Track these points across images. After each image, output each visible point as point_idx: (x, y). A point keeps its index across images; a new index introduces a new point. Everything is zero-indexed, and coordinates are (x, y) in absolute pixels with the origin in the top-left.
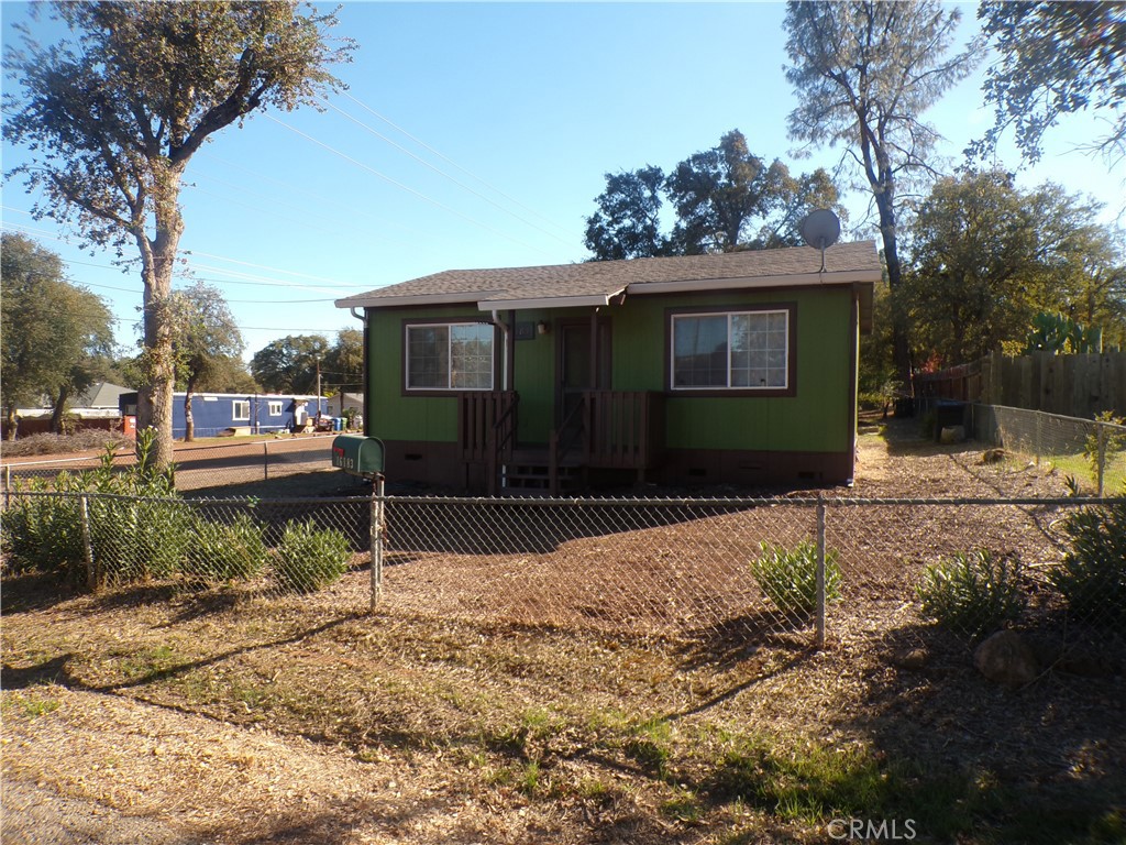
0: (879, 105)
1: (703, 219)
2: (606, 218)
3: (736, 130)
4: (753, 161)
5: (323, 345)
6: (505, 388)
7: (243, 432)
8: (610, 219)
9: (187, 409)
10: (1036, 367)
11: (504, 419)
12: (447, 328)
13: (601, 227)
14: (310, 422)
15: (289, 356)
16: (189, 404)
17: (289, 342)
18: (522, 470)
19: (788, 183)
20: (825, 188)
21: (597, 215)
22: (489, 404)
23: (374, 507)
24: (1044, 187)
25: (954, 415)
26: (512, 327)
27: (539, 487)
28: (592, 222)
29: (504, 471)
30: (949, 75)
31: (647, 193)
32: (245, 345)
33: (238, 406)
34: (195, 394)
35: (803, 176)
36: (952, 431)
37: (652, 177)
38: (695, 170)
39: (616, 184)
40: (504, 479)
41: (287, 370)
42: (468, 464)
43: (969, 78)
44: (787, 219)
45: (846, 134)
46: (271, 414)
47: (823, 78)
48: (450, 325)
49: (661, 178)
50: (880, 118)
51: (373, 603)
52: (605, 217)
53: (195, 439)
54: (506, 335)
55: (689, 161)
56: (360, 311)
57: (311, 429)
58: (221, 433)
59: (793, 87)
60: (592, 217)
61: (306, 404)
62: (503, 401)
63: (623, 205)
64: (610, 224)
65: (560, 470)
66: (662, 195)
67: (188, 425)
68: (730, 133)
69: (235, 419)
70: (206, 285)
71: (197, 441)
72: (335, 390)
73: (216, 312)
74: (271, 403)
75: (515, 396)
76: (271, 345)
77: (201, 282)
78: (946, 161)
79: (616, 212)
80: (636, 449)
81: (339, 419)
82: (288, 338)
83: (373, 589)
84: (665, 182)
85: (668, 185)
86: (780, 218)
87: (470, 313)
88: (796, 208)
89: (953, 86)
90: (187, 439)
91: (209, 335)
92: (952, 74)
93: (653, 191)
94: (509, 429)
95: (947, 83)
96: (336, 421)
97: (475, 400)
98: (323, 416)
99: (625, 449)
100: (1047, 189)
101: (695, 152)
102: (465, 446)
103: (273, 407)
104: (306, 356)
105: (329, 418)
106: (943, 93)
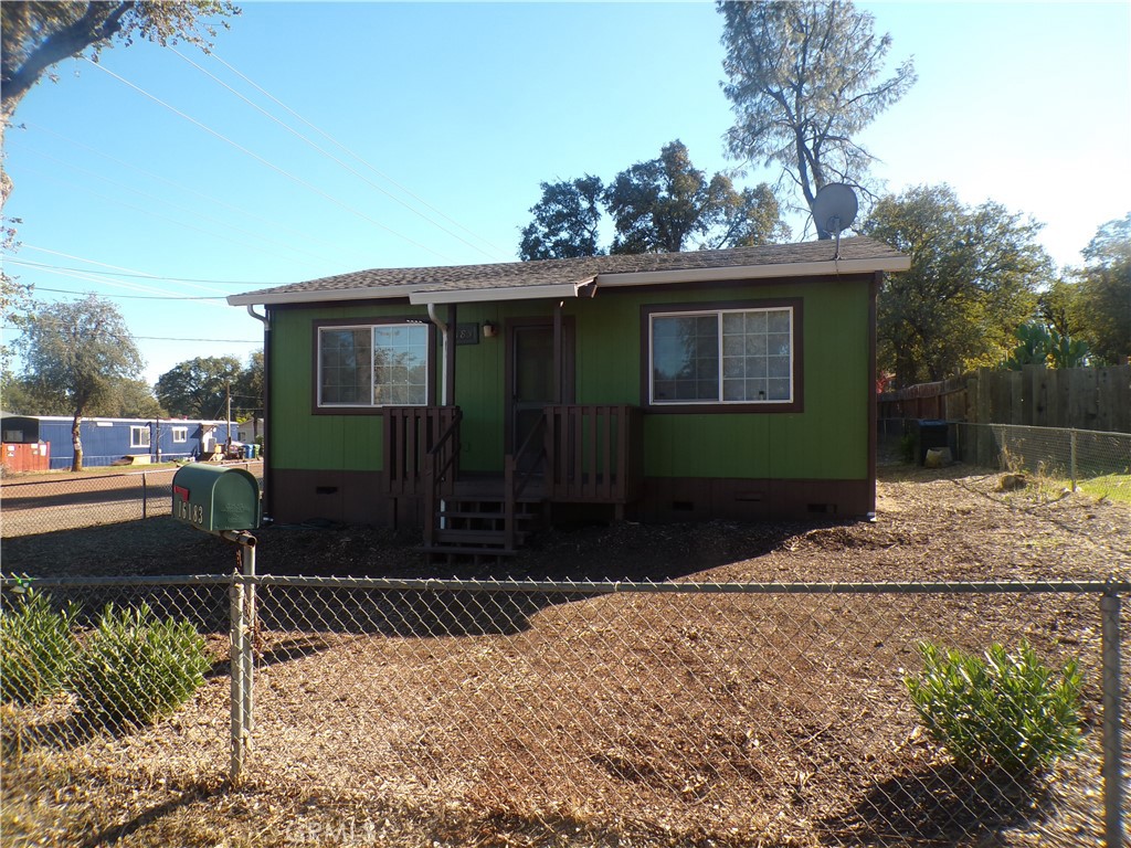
0: (815, 126)
1: (643, 233)
2: (543, 229)
3: (678, 140)
4: (694, 174)
5: (236, 367)
6: (444, 403)
7: (142, 460)
8: (547, 230)
9: (75, 435)
10: (1027, 383)
11: (442, 443)
12: (369, 331)
13: (537, 238)
14: (219, 449)
15: (198, 379)
16: (77, 429)
17: (198, 364)
18: (467, 507)
19: (731, 198)
20: (768, 204)
21: (532, 226)
22: (422, 424)
23: (237, 594)
24: (985, 207)
25: (937, 436)
26: (452, 327)
27: (490, 529)
28: (527, 233)
29: (443, 508)
30: (881, 98)
31: (585, 204)
32: (144, 365)
33: (136, 432)
34: (84, 419)
35: (745, 190)
36: (939, 453)
37: (590, 187)
38: (635, 181)
39: (553, 193)
40: (442, 519)
41: (196, 394)
42: (396, 499)
43: (899, 102)
44: (729, 234)
45: (780, 154)
46: (175, 441)
47: (760, 95)
48: (373, 327)
49: (600, 189)
50: (815, 139)
51: (235, 765)
52: (541, 228)
53: (84, 469)
54: (445, 336)
55: (628, 171)
56: (260, 310)
57: (220, 457)
58: (116, 462)
59: (730, 103)
60: (528, 227)
61: (215, 430)
62: (442, 419)
63: (560, 216)
64: (546, 236)
65: (518, 507)
66: (600, 207)
67: (76, 453)
68: (671, 143)
69: (132, 446)
70: (99, 299)
71: (86, 471)
72: (248, 415)
73: (110, 329)
74: (174, 429)
75: (458, 413)
76: (178, 367)
77: (92, 295)
78: (880, 183)
79: (554, 223)
80: (613, 478)
81: (251, 446)
82: (197, 360)
83: (235, 742)
84: (602, 195)
85: (607, 197)
86: (722, 234)
87: (399, 311)
88: (738, 224)
89: (885, 110)
90: (75, 469)
91: (102, 353)
92: (884, 98)
93: (592, 202)
94: (449, 454)
95: (879, 107)
96: (248, 448)
97: (405, 418)
98: (233, 443)
99: (599, 478)
100: (989, 208)
101: (635, 163)
102: (393, 476)
103: (177, 432)
104: (216, 379)
105: (240, 444)
106: (875, 116)
